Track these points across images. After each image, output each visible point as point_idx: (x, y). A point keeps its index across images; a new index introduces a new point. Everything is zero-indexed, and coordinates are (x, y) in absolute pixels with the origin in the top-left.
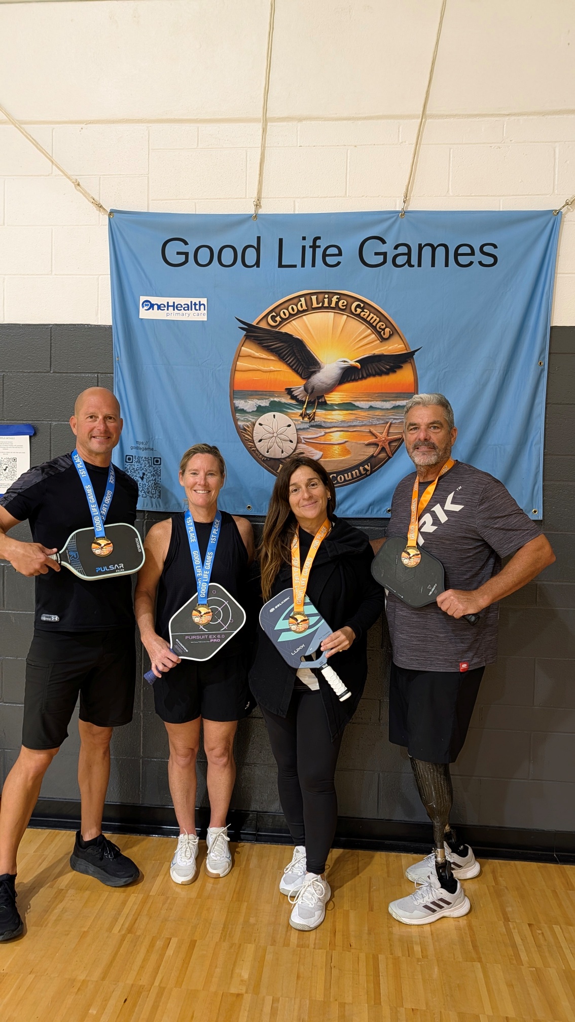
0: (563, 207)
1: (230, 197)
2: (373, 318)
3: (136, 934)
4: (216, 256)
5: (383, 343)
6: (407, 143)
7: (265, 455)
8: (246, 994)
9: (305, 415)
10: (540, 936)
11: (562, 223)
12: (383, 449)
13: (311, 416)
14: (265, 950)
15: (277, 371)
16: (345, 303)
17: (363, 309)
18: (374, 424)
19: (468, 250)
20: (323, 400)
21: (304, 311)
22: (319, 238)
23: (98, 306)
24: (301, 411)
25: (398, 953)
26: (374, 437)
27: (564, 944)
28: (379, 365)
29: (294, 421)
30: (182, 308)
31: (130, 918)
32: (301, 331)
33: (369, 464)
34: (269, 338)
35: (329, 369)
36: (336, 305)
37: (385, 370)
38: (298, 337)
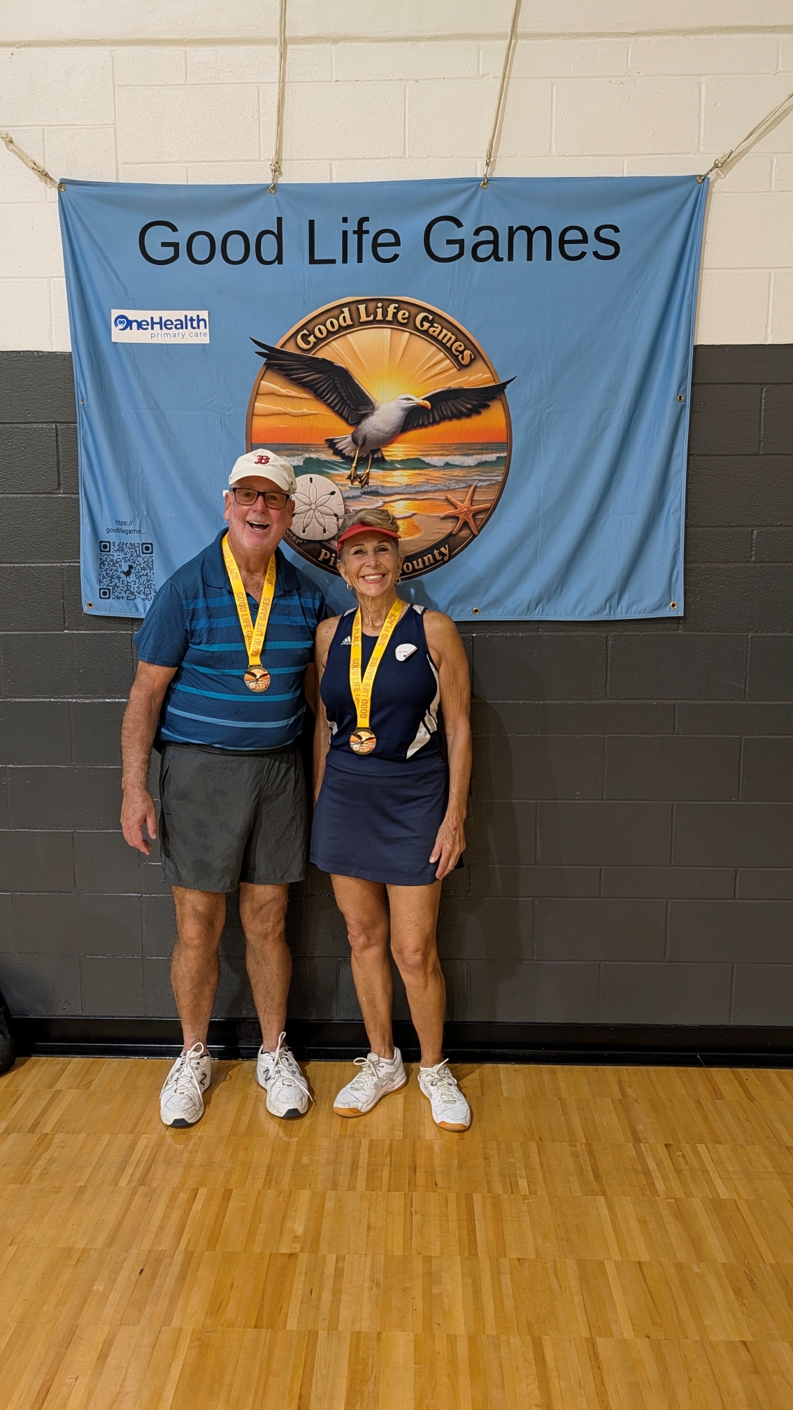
0: (711, 170)
1: (236, 158)
2: (447, 336)
3: (151, 1185)
4: (217, 248)
5: (462, 371)
6: (491, 76)
7: (301, 537)
8: (302, 1254)
9: (355, 478)
10: (681, 1159)
11: (709, 195)
12: (466, 524)
13: (363, 478)
14: (324, 1197)
15: (312, 414)
16: (407, 315)
17: (432, 323)
18: (452, 488)
19: (578, 236)
20: (380, 456)
21: (349, 327)
22: (367, 219)
23: (51, 324)
24: (348, 472)
25: (498, 1189)
26: (452, 507)
27: (710, 1167)
28: (456, 403)
29: (339, 487)
30: (173, 326)
31: (142, 1165)
32: (346, 356)
33: (447, 546)
34: (299, 367)
35: (387, 411)
36: (393, 318)
37: (464, 410)
38: (341, 365)
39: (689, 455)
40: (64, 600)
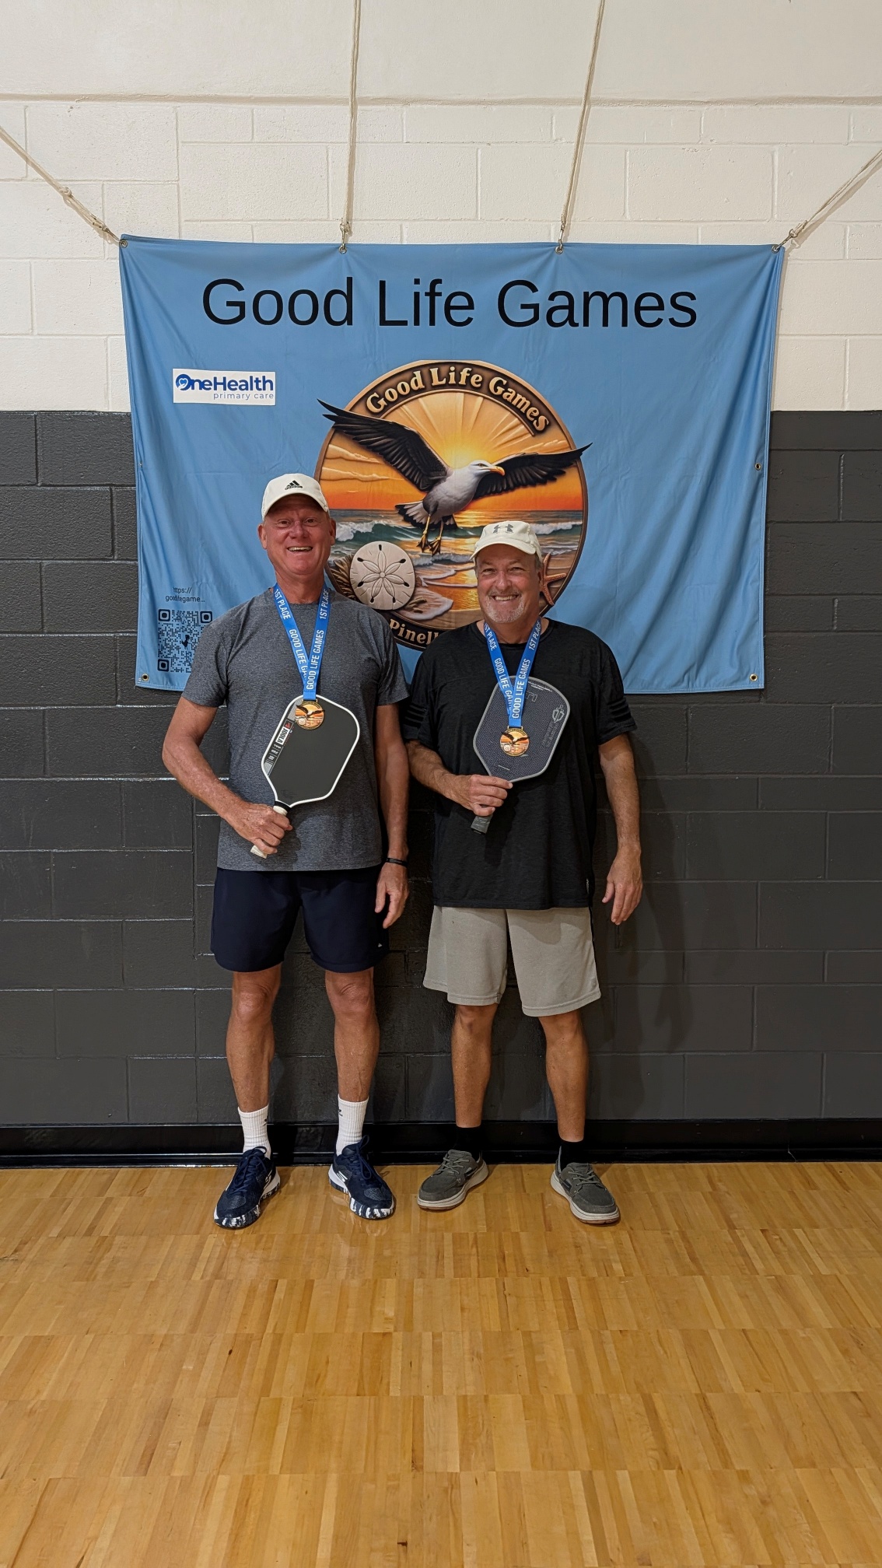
0: (786, 240)
1: (304, 218)
2: (521, 400)
3: (227, 1279)
4: (285, 307)
5: (537, 438)
6: (565, 142)
9: (426, 545)
10: (778, 1245)
11: (785, 262)
13: (434, 546)
15: (382, 480)
16: (480, 379)
17: (506, 387)
19: (654, 302)
20: (452, 523)
21: (420, 391)
22: (439, 281)
23: (107, 383)
24: (420, 539)
27: (810, 1249)
28: (531, 470)
30: (237, 387)
31: (214, 1262)
32: (415, 419)
34: (369, 430)
35: (460, 476)
36: (466, 382)
37: (540, 477)
38: (412, 429)
39: (766, 523)
40: (116, 672)
